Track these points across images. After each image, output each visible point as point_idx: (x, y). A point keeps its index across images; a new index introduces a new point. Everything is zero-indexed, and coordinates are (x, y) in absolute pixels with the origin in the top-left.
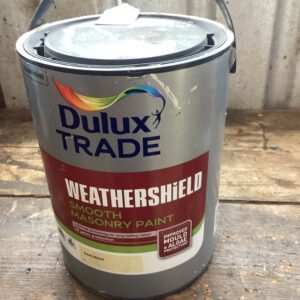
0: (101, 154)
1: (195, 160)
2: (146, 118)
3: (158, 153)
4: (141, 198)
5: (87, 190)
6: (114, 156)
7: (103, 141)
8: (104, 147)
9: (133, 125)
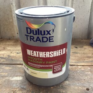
0: (37, 41)
1: (63, 44)
2: (50, 31)
3: (53, 41)
4: (48, 54)
5: (33, 52)
6: (41, 42)
7: (38, 37)
8: (38, 39)
9: (46, 33)
